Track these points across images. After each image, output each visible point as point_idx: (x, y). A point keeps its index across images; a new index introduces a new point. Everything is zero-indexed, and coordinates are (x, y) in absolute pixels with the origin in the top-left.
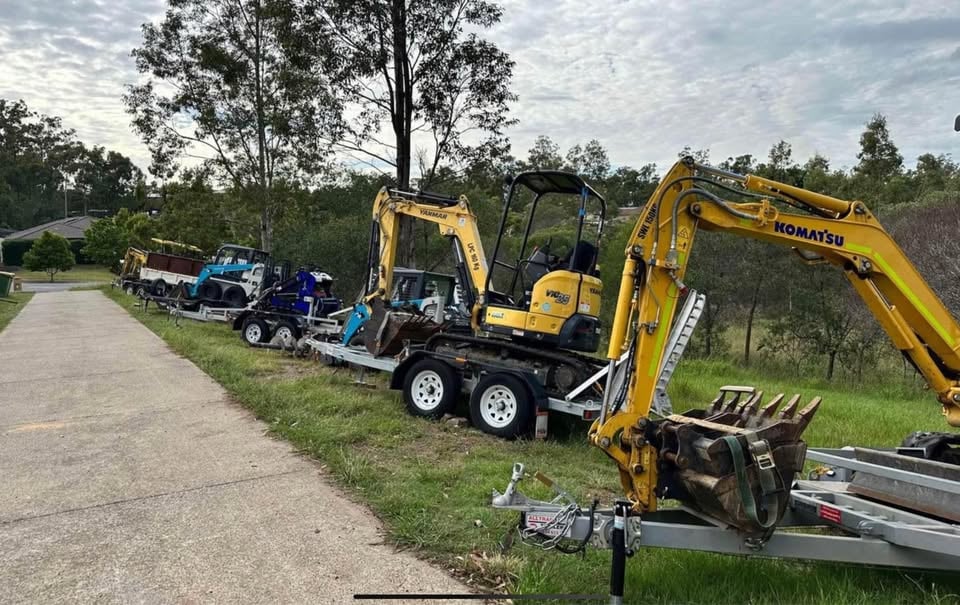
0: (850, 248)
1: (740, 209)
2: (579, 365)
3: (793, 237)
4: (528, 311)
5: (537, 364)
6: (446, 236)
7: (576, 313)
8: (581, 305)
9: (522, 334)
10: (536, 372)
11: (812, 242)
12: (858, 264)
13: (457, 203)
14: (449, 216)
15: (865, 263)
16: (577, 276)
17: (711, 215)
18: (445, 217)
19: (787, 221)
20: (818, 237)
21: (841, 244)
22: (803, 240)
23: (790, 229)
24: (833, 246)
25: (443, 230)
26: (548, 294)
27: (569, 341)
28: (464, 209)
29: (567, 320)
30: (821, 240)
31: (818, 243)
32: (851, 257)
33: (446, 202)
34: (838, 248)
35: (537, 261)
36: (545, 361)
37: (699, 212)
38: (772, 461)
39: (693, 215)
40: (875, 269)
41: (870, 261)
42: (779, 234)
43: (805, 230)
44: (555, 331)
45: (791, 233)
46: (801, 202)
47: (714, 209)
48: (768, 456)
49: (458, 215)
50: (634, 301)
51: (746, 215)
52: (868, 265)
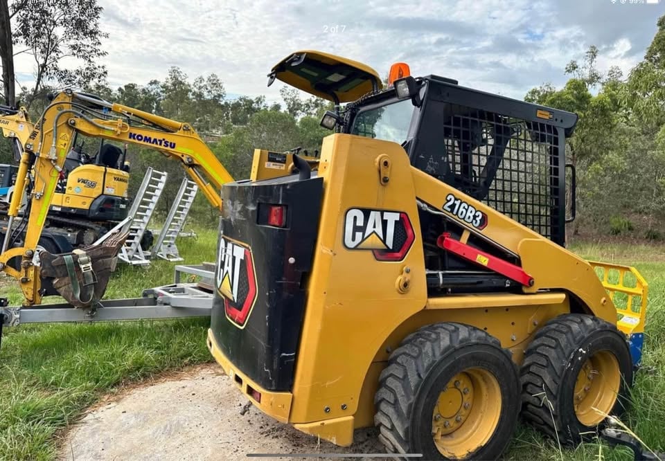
0: (178, 150)
1: (104, 124)
2: (98, 229)
3: (142, 142)
4: (64, 193)
5: (69, 229)
6: (9, 137)
7: (103, 194)
8: (106, 189)
9: (59, 209)
10: (69, 235)
11: (154, 145)
12: (185, 159)
13: (16, 113)
14: (10, 122)
15: (188, 158)
16: (103, 168)
17: (82, 126)
18: (7, 123)
19: (138, 132)
20: (159, 143)
21: (174, 147)
22: (148, 144)
23: (140, 137)
24: (169, 148)
25: (6, 134)
26: (79, 181)
27: (97, 213)
28: (22, 117)
29: (96, 199)
30: (161, 144)
31: (158, 146)
32: (180, 155)
33: (8, 111)
34: (172, 150)
35: (72, 157)
36: (76, 227)
37: (74, 124)
38: (91, 267)
39: (71, 126)
40: (196, 163)
41: (192, 158)
42: (132, 140)
43: (150, 138)
44: (86, 207)
45: (140, 140)
46: (148, 121)
47: (86, 124)
48: (90, 264)
49: (18, 122)
50: (26, 179)
51: (106, 127)
52: (190, 160)
